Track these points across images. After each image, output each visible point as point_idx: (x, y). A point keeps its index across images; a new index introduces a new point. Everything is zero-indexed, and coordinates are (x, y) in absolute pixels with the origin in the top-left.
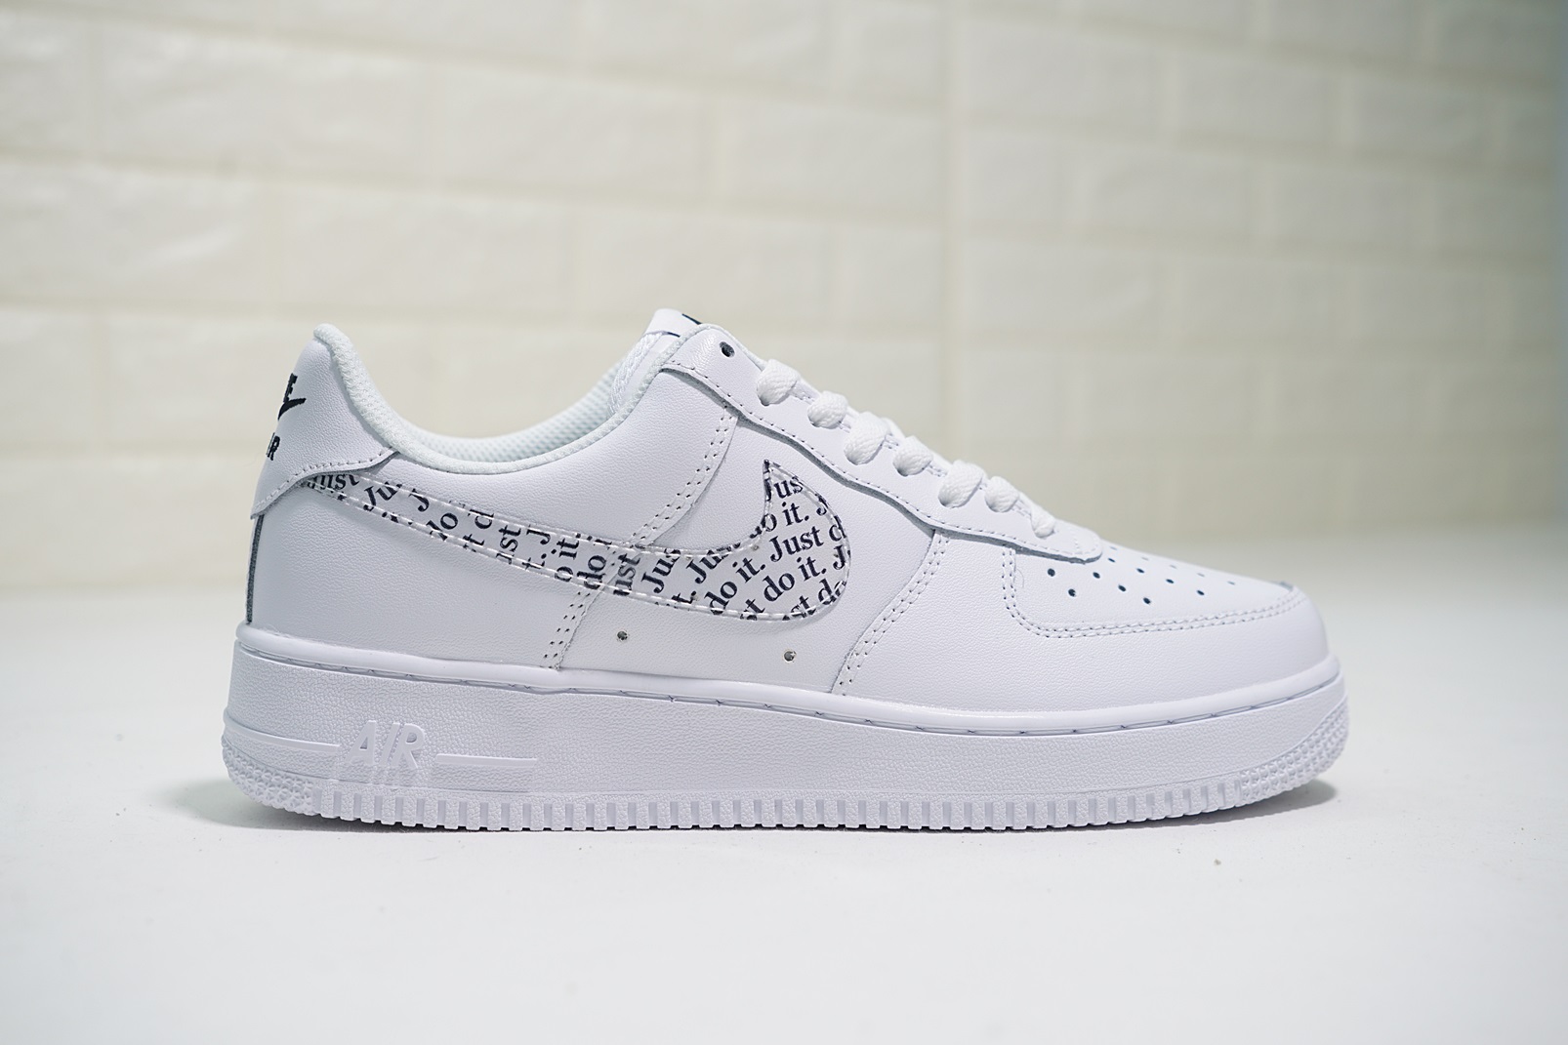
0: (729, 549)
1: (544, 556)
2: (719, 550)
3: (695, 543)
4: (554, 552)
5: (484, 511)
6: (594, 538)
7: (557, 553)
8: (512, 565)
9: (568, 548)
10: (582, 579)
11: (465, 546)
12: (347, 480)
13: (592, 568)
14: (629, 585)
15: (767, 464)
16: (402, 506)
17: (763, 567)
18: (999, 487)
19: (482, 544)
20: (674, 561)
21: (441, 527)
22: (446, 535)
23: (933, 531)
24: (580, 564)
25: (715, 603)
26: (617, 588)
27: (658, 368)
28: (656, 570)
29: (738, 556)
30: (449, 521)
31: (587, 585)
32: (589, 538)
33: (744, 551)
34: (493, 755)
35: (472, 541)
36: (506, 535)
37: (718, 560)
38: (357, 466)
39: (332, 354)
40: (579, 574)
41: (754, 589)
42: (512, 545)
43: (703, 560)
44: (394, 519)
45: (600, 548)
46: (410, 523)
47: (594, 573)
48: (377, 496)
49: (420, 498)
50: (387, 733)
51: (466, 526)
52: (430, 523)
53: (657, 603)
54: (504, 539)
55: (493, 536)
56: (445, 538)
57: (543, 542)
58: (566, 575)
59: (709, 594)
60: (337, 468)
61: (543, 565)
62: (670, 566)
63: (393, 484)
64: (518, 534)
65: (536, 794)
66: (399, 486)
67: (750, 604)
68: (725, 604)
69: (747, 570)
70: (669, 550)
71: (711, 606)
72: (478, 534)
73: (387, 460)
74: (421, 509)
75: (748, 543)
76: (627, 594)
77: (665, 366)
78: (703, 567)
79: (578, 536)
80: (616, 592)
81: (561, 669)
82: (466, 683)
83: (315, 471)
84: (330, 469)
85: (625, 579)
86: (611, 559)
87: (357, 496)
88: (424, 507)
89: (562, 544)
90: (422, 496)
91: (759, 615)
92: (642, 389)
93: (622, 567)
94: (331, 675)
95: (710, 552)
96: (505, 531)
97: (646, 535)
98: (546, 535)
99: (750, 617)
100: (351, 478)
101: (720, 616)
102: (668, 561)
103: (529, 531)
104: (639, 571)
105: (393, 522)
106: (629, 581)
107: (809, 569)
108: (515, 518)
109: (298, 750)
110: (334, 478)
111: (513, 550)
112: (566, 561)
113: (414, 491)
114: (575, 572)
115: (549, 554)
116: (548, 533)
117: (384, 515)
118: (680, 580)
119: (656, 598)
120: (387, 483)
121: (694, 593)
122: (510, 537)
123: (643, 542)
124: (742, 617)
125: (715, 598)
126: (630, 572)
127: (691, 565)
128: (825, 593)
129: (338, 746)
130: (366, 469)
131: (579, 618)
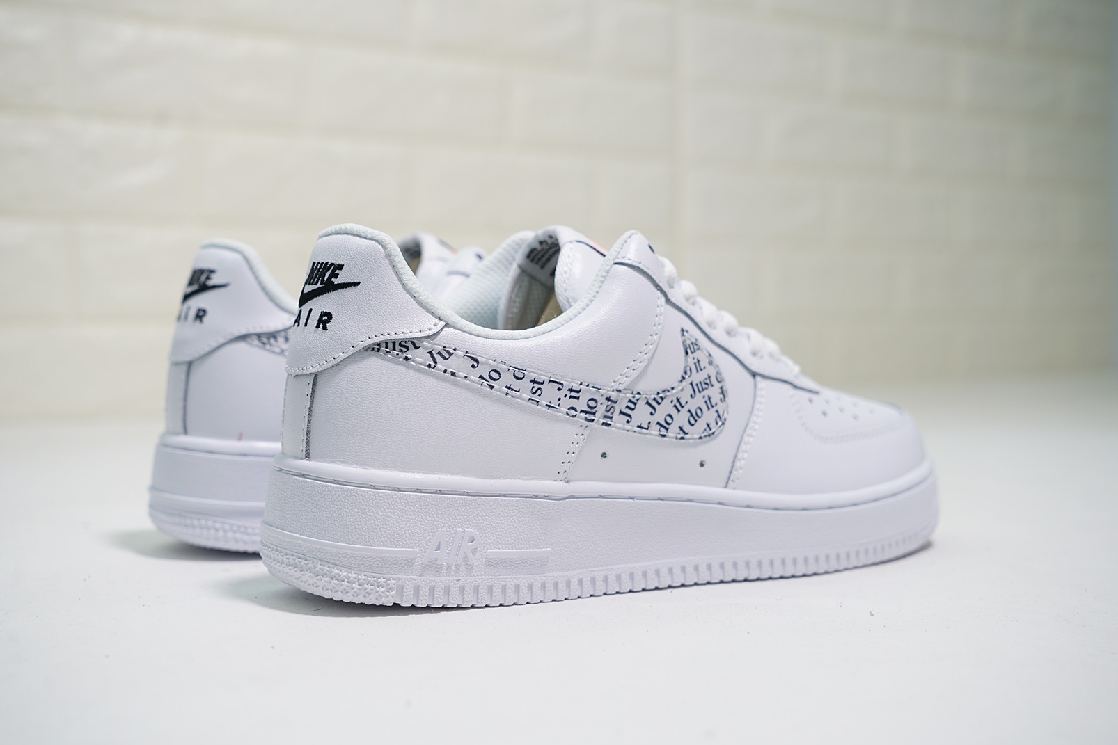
0: (669, 391)
1: (559, 399)
2: (664, 391)
3: (649, 387)
4: (566, 396)
5: (519, 367)
6: (591, 385)
7: (568, 397)
8: (538, 407)
9: (574, 393)
10: (583, 415)
11: (507, 394)
12: (409, 344)
13: (589, 407)
14: (611, 418)
15: (682, 330)
16: (457, 363)
17: (687, 403)
18: (771, 346)
19: (518, 392)
20: (638, 400)
21: (489, 379)
22: (493, 385)
23: (754, 375)
24: (582, 405)
25: (662, 429)
26: (605, 421)
27: (612, 262)
28: (627, 407)
29: (672, 396)
30: (495, 375)
31: (586, 419)
32: (588, 386)
33: (677, 392)
34: (523, 548)
35: (512, 390)
36: (535, 385)
37: (662, 398)
38: (420, 335)
39: (384, 247)
40: (582, 411)
41: (681, 419)
42: (539, 392)
43: (655, 399)
44: (453, 374)
45: (594, 393)
46: (466, 377)
47: (591, 411)
48: (438, 357)
49: (470, 357)
50: (452, 537)
51: (507, 378)
52: (481, 377)
53: (628, 431)
54: (533, 387)
55: (526, 385)
56: (492, 387)
57: (559, 389)
58: (573, 412)
59: (658, 423)
60: (401, 336)
61: (559, 406)
62: (635, 404)
63: (450, 347)
64: (542, 383)
65: (549, 574)
66: (455, 349)
67: (681, 428)
68: (667, 429)
69: (679, 406)
70: (635, 392)
71: (660, 430)
72: (516, 384)
73: (442, 329)
74: (473, 366)
75: (678, 386)
76: (610, 424)
77: (616, 261)
78: (654, 404)
79: (581, 384)
80: (604, 424)
81: (568, 482)
82: (504, 496)
83: (380, 339)
84: (394, 337)
85: (609, 414)
86: (601, 400)
87: (420, 356)
88: (476, 365)
89: (571, 390)
90: (472, 355)
91: (686, 436)
92: (604, 277)
93: (608, 406)
94: (410, 495)
95: (658, 394)
96: (534, 382)
97: (622, 382)
98: (561, 384)
99: (682, 438)
100: (413, 343)
101: (665, 439)
102: (634, 400)
103: (550, 381)
104: (618, 407)
105: (452, 377)
106: (611, 415)
107: (709, 403)
108: (540, 372)
109: (384, 555)
110: (397, 344)
111: (539, 395)
112: (573, 403)
113: (467, 352)
114: (579, 410)
115: (562, 398)
116: (562, 382)
117: (445, 371)
118: (641, 414)
119: (627, 427)
120: (444, 347)
121: (649, 423)
122: (537, 386)
123: (621, 387)
124: (677, 438)
125: (662, 426)
126: (612, 409)
127: (648, 403)
128: (718, 419)
129: (417, 550)
130: (428, 337)
131: (580, 444)
